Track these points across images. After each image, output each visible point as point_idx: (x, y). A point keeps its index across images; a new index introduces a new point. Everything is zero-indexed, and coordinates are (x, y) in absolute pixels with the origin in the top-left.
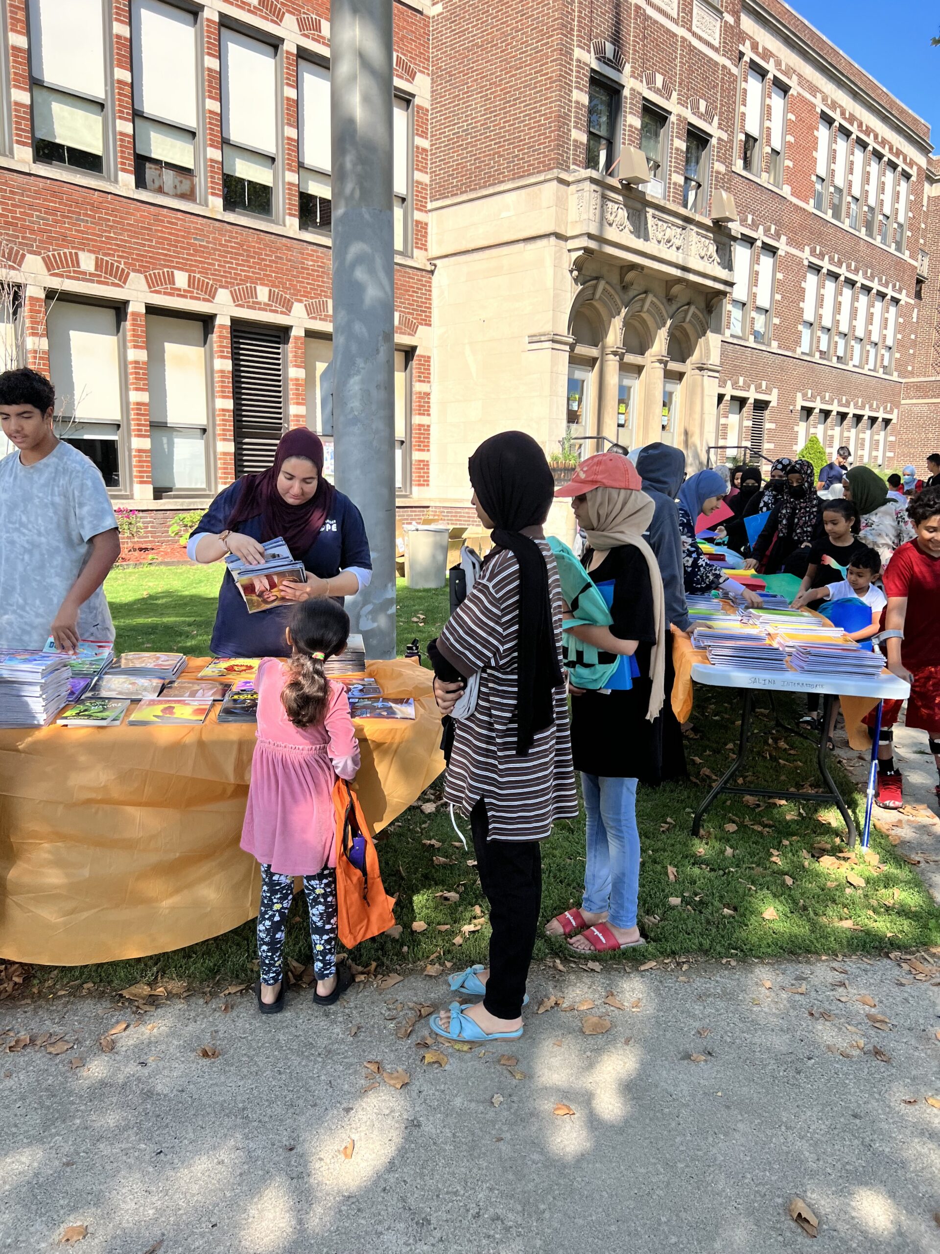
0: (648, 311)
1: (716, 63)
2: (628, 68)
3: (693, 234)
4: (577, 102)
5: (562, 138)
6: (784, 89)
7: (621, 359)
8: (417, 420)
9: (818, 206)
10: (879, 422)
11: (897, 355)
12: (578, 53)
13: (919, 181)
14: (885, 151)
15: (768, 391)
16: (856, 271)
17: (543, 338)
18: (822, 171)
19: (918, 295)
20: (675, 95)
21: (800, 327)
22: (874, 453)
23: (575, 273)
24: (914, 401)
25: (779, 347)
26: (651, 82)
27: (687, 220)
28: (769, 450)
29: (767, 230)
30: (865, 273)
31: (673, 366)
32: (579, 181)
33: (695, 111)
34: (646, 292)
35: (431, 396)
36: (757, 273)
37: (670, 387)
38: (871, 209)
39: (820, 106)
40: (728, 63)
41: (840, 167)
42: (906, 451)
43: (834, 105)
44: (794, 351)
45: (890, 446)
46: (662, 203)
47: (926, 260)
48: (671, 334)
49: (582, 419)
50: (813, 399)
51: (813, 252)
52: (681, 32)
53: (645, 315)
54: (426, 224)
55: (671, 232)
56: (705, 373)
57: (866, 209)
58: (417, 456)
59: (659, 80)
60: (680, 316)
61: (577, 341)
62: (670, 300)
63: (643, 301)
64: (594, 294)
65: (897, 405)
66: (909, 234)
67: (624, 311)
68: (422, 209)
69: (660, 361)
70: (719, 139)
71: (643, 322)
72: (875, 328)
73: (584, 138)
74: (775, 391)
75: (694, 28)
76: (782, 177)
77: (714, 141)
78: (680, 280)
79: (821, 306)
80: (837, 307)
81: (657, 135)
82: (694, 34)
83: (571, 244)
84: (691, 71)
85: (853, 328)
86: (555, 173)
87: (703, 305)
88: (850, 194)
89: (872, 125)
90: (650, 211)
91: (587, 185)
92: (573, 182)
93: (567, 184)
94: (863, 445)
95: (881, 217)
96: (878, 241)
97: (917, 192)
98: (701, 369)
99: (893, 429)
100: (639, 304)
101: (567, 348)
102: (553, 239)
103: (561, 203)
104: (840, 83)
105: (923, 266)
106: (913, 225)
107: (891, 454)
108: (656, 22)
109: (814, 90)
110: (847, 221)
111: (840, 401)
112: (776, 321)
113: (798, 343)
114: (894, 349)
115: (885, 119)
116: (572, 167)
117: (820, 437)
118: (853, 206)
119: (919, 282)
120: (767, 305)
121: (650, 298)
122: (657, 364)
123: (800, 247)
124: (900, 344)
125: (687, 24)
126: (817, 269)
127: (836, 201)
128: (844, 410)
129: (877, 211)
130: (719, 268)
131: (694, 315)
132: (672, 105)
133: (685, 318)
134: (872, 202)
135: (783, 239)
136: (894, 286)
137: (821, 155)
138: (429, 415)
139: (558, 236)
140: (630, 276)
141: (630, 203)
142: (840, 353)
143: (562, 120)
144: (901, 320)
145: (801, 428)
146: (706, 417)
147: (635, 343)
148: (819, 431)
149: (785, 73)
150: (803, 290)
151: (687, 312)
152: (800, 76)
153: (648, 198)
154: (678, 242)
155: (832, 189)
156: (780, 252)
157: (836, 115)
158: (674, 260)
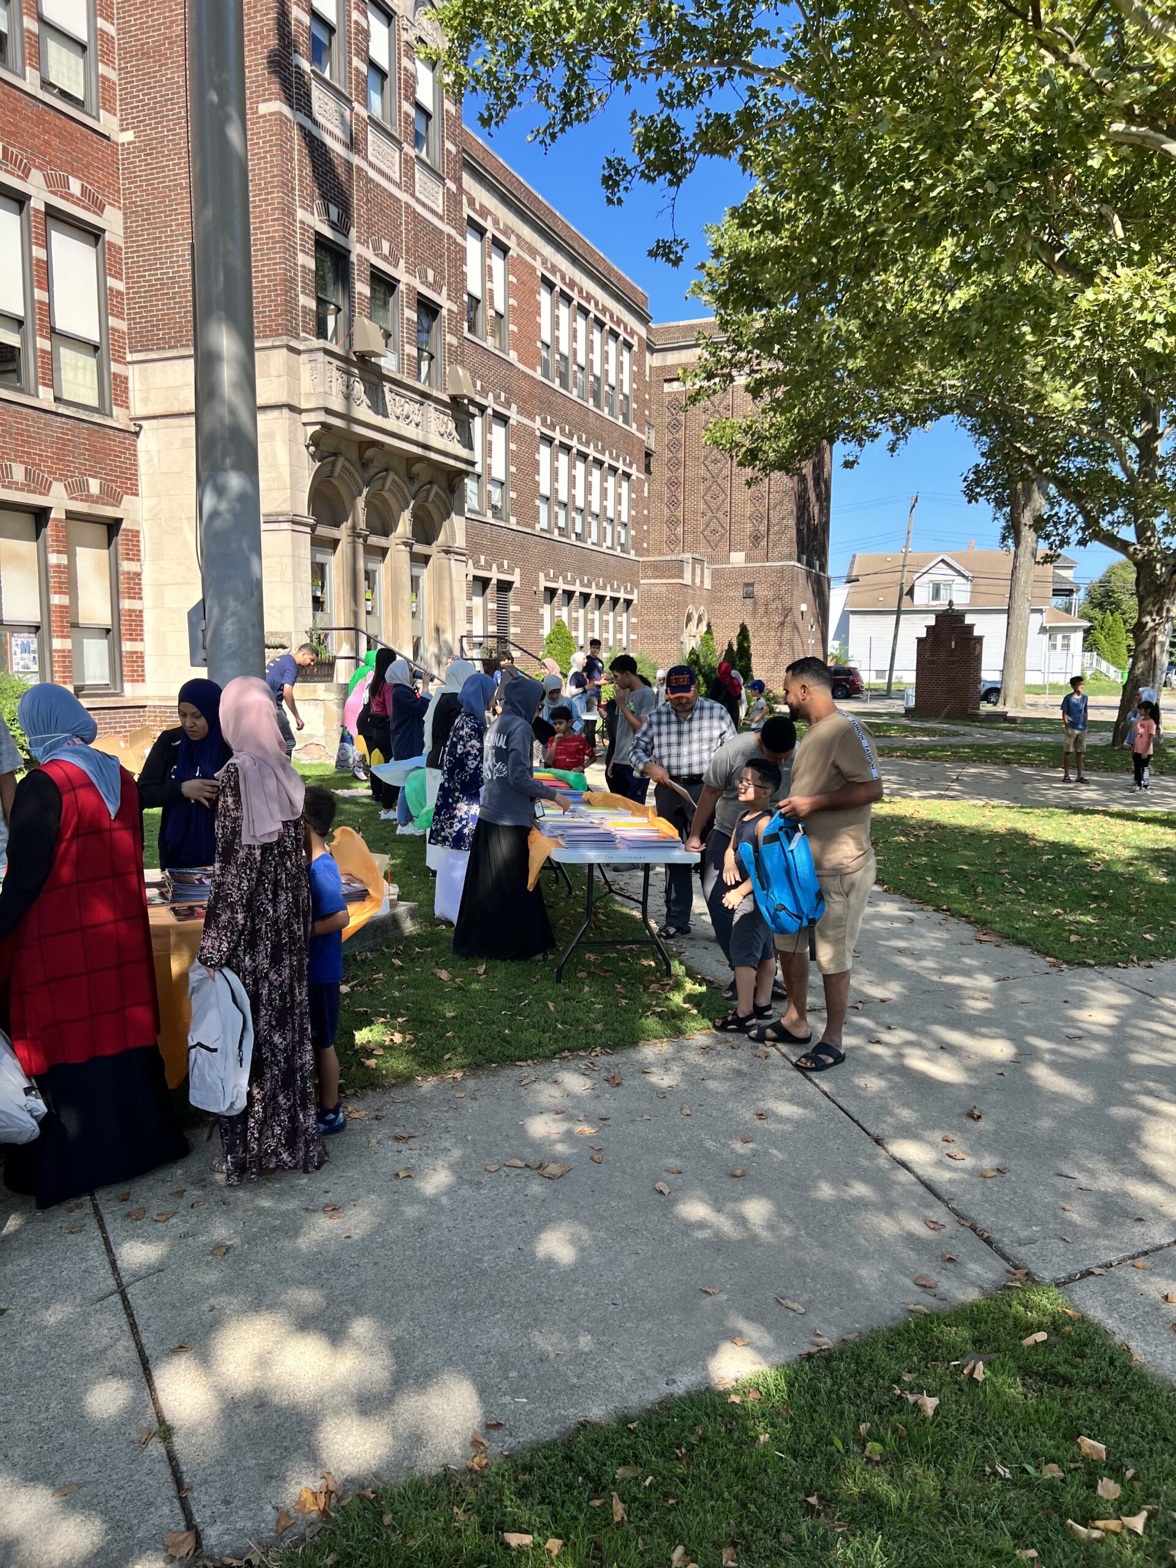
0: (390, 490)
1: (442, 232)
2: (353, 232)
3: (431, 409)
4: (303, 266)
5: (290, 304)
6: (504, 250)
7: (365, 541)
8: (126, 604)
9: (546, 374)
10: (621, 604)
11: (633, 533)
12: (300, 214)
13: (641, 352)
14: (606, 319)
15: (510, 571)
16: (587, 444)
17: (281, 518)
18: (546, 336)
19: (648, 470)
20: (402, 262)
21: (537, 502)
22: (619, 636)
23: (312, 449)
24: (653, 581)
25: (518, 523)
26: (377, 248)
27: (425, 396)
28: (515, 634)
29: (497, 398)
30: (596, 446)
31: (419, 548)
32: (311, 351)
33: (425, 282)
34: (386, 470)
35: (143, 577)
36: (490, 443)
37: (416, 571)
38: (597, 379)
39: (540, 270)
40: (453, 232)
41: (564, 334)
42: (649, 632)
43: (554, 269)
44: (533, 528)
45: (632, 628)
46: (398, 377)
47: (653, 433)
48: (414, 515)
49: (327, 606)
50: (555, 579)
51: (544, 422)
52: (404, 197)
53: (386, 494)
54: (126, 378)
55: (410, 408)
56: (451, 556)
57: (591, 378)
58: (127, 646)
59: (386, 246)
60: (422, 495)
61: (318, 522)
62: (411, 478)
63: (384, 479)
64: (332, 471)
65: (636, 585)
66: (635, 406)
67: (365, 491)
68: (121, 360)
69: (405, 544)
70: (449, 310)
71: (385, 501)
72: (610, 503)
73: (312, 304)
74: (517, 571)
75: (417, 194)
76: (507, 342)
77: (444, 312)
78: (421, 459)
79: (557, 480)
80: (572, 480)
81: (386, 304)
82: (418, 200)
83: (306, 418)
84: (416, 238)
85: (588, 503)
86: (284, 340)
87: (445, 484)
88: (575, 362)
89: (592, 292)
90: (387, 386)
91: (320, 356)
92: (305, 351)
93: (298, 352)
94: (607, 627)
95: (607, 388)
96: (606, 413)
97: (638, 361)
98: (447, 552)
99: (635, 610)
100: (380, 482)
101: (308, 530)
102: (285, 411)
103: (293, 374)
104: (559, 248)
105: (650, 439)
106: (637, 395)
107: (633, 637)
108: (379, 185)
109: (533, 252)
110: (575, 391)
111: (581, 581)
112: (513, 495)
113: (536, 519)
114: (630, 526)
115: (604, 287)
116: (302, 334)
117: (565, 619)
118: (579, 375)
119: (648, 455)
120: (502, 477)
121: (392, 476)
122: (402, 547)
123: (531, 417)
124: (636, 522)
125: (411, 191)
126: (550, 441)
127: (563, 369)
128: (586, 590)
129: (602, 380)
130: (460, 446)
131: (437, 494)
132: (399, 272)
133: (427, 497)
134: (597, 371)
135: (514, 407)
136: (624, 460)
137: (545, 320)
138: (141, 598)
139: (292, 408)
140: (370, 453)
141: (367, 376)
142: (578, 530)
143: (289, 283)
144: (634, 496)
145: (546, 610)
146: (457, 604)
147: (377, 523)
148: (564, 613)
149: (504, 233)
150: (537, 462)
151: (429, 491)
152: (518, 237)
153: (384, 372)
154: (417, 419)
155: (557, 357)
156: (511, 421)
157: (556, 280)
158: (414, 437)
